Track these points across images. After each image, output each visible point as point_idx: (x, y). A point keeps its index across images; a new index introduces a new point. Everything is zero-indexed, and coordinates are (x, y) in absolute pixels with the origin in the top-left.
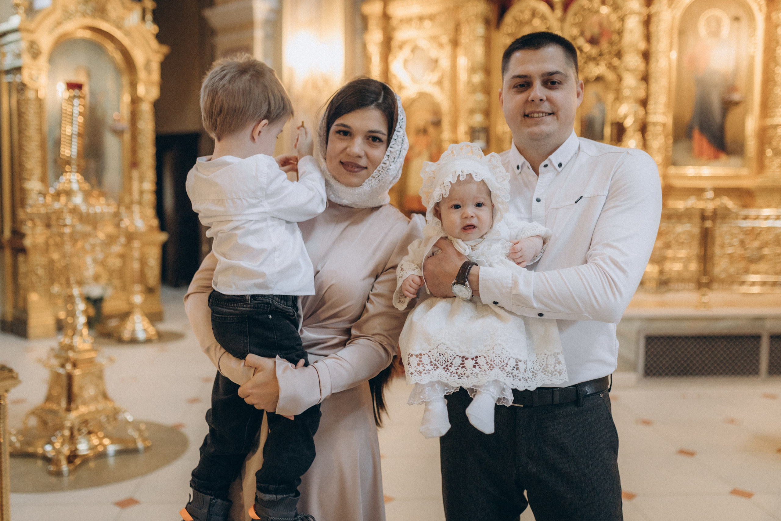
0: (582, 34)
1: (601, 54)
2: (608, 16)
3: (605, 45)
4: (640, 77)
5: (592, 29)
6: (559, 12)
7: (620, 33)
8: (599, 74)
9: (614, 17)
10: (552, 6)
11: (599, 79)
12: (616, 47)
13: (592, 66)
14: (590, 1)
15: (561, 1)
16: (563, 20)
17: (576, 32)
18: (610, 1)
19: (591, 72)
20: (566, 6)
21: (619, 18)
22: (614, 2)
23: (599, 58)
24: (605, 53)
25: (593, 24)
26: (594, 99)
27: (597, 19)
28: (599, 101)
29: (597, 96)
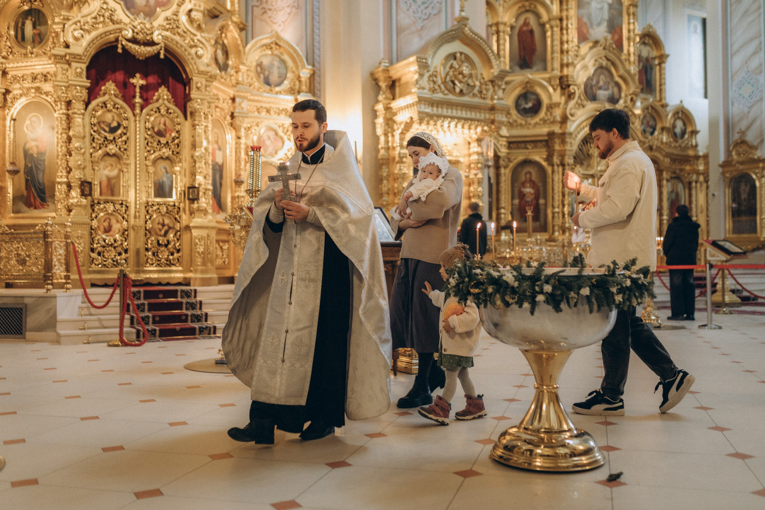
6: (138, 111)
10: (132, 106)
12: (176, 141)
13: (164, 149)
14: (158, 108)
15: (140, 103)
16: (140, 116)
17: (149, 125)
18: (171, 111)
19: (164, 153)
20: (142, 108)
21: (178, 123)
22: (175, 113)
23: (167, 145)
24: (170, 143)
25: (160, 123)
26: (164, 170)
27: (163, 120)
28: (167, 172)
29: (166, 169)
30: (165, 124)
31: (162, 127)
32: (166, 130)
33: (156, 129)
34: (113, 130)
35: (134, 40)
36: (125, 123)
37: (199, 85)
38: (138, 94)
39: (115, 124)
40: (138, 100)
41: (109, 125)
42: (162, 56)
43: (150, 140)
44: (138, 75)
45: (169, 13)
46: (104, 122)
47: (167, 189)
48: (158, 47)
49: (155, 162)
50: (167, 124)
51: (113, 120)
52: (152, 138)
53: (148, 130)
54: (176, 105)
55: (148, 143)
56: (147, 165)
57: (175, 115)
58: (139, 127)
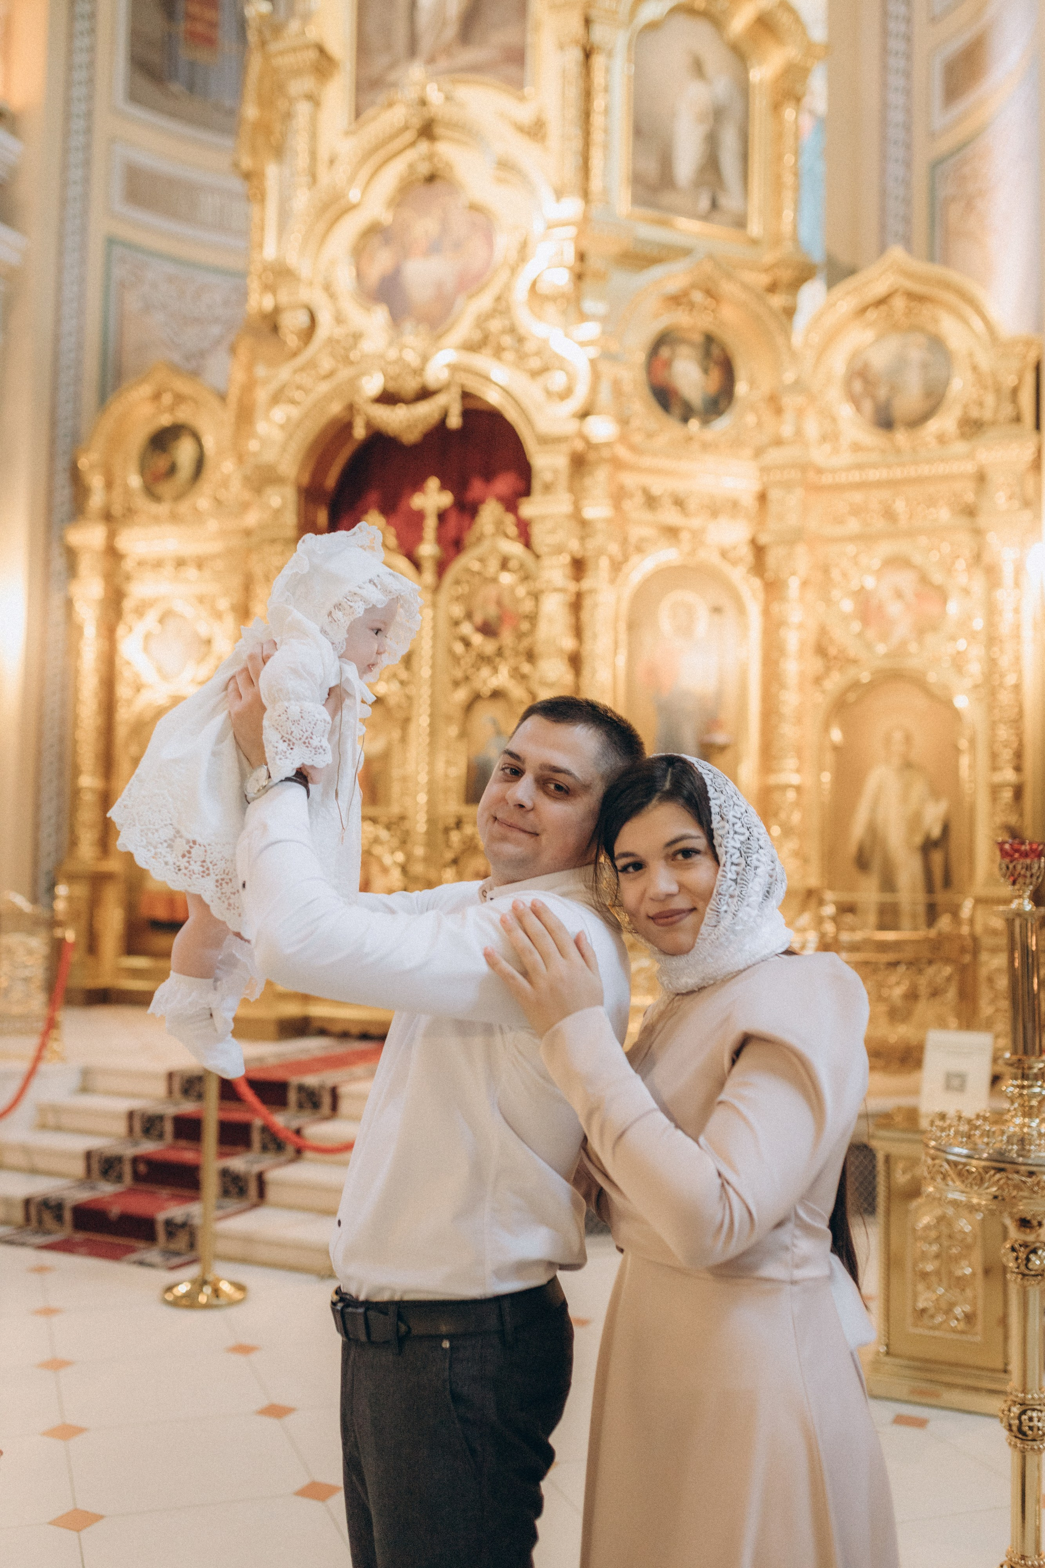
0: (469, 616)
1: (500, 652)
2: (512, 590)
3: (507, 637)
5: (487, 611)
6: (429, 576)
7: (533, 618)
8: (498, 687)
9: (521, 591)
10: (417, 565)
11: (497, 694)
12: (525, 643)
13: (485, 672)
14: (482, 560)
15: (433, 557)
16: (436, 589)
17: (458, 611)
18: (513, 564)
19: (485, 682)
20: (441, 567)
21: (529, 593)
22: (522, 566)
23: (497, 660)
24: (507, 652)
25: (487, 601)
26: (490, 728)
27: (492, 592)
28: (499, 732)
29: (495, 722)
30: (499, 603)
31: (492, 611)
32: (501, 619)
33: (479, 618)
35: (388, 398)
37: (548, 476)
38: (430, 533)
40: (428, 549)
42: (454, 421)
43: (459, 648)
44: (433, 483)
45: (484, 302)
48: (440, 400)
49: (469, 707)
50: (507, 601)
52: (467, 643)
53: (457, 623)
54: (528, 544)
55: (456, 659)
56: (449, 719)
57: (522, 574)
58: (434, 619)
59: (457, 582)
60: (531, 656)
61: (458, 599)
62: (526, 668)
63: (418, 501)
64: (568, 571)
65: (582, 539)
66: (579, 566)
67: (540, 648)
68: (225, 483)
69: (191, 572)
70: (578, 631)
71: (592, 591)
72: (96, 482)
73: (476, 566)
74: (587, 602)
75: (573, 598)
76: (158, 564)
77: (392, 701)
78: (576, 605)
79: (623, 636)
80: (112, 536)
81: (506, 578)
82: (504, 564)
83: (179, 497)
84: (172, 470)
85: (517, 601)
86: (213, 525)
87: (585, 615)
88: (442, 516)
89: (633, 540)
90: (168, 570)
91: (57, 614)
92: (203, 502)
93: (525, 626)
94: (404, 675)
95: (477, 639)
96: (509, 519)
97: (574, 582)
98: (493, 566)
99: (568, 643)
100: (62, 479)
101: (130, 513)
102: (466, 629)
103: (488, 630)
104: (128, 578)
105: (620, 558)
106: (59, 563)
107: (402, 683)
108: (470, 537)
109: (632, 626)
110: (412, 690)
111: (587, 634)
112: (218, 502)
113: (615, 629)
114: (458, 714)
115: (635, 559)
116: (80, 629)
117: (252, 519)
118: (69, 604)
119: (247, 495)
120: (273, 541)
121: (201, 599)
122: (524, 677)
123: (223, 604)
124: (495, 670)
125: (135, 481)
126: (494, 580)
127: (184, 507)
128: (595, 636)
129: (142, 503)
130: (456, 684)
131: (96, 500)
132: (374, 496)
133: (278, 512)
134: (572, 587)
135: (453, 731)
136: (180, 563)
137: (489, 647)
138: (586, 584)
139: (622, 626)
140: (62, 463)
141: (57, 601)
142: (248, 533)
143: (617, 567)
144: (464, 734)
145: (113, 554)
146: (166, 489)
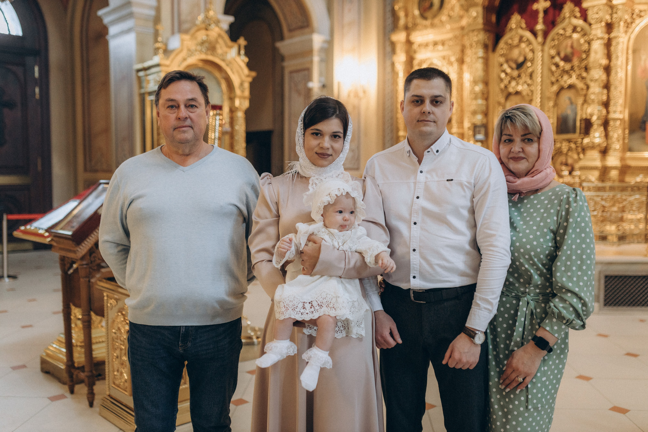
0: (558, 54)
1: (572, 68)
2: (578, 40)
3: (576, 62)
4: (602, 85)
5: (566, 51)
6: (540, 39)
7: (588, 52)
8: (571, 83)
9: (582, 41)
10: (535, 34)
11: (571, 87)
12: (584, 63)
13: (566, 77)
14: (564, 29)
15: (541, 30)
16: (544, 44)
17: (553, 52)
18: (579, 29)
19: (565, 82)
20: (546, 34)
21: (586, 41)
22: (582, 29)
23: (571, 72)
24: (576, 68)
25: (566, 46)
26: (568, 102)
27: (569, 42)
28: (572, 103)
29: (570, 99)
30: (572, 47)
31: (569, 50)
32: (573, 54)
33: (562, 55)
34: (520, 66)
36: (530, 55)
38: (540, 20)
39: (521, 59)
40: (540, 27)
41: (516, 62)
43: (554, 68)
46: (512, 60)
47: (571, 123)
49: (558, 94)
50: (575, 45)
51: (520, 54)
52: (557, 65)
53: (553, 57)
54: (585, 20)
55: (552, 73)
56: (549, 99)
57: (582, 33)
58: (542, 56)
59: (553, 40)
60: (586, 69)
61: (553, 47)
62: (584, 74)
63: (535, 6)
64: (604, 29)
65: (611, 15)
66: (609, 27)
67: (591, 65)
68: (452, 9)
69: (440, 47)
70: (609, 56)
71: (615, 37)
72: (402, 14)
73: (561, 32)
74: (614, 43)
75: (606, 42)
76: (427, 45)
77: (524, 93)
78: (608, 44)
79: (631, 57)
80: (408, 35)
81: (575, 36)
82: (575, 30)
83: (435, 16)
84: (431, 5)
85: (581, 45)
86: (448, 27)
87: (612, 48)
88: (546, 12)
89: (637, 11)
90: (431, 47)
91: (389, 69)
92: (444, 18)
93: (584, 56)
94: (529, 82)
95: (562, 64)
96: (577, 9)
97: (607, 35)
98: (569, 31)
99: (604, 62)
100: (389, 15)
101: (415, 26)
102: (557, 59)
103: (567, 59)
104: (415, 52)
105: (629, 21)
106: (389, 49)
107: (528, 85)
108: (559, 20)
109: (635, 51)
110: (533, 88)
111: (614, 57)
112: (450, 16)
113: (627, 53)
114: (553, 96)
115: (637, 21)
116: (397, 74)
117: (464, 22)
118: (393, 64)
119: (462, 13)
120: (473, 31)
121: (444, 58)
122: (583, 78)
123: (453, 59)
124: (571, 76)
125: (417, 12)
126: (570, 37)
127: (436, 21)
128: (617, 57)
129: (420, 21)
130: (553, 83)
131: (402, 22)
132: (516, 7)
133: (475, 18)
134: (606, 36)
135: (551, 104)
136: (435, 44)
137: (568, 67)
138: (612, 35)
139: (630, 52)
140: (389, 8)
141: (388, 63)
142: (463, 28)
143: (628, 25)
144: (556, 105)
145: (409, 43)
146: (429, 14)
